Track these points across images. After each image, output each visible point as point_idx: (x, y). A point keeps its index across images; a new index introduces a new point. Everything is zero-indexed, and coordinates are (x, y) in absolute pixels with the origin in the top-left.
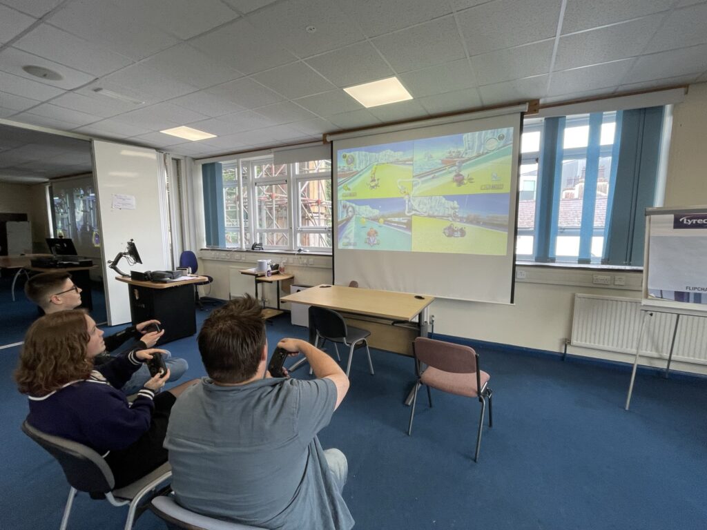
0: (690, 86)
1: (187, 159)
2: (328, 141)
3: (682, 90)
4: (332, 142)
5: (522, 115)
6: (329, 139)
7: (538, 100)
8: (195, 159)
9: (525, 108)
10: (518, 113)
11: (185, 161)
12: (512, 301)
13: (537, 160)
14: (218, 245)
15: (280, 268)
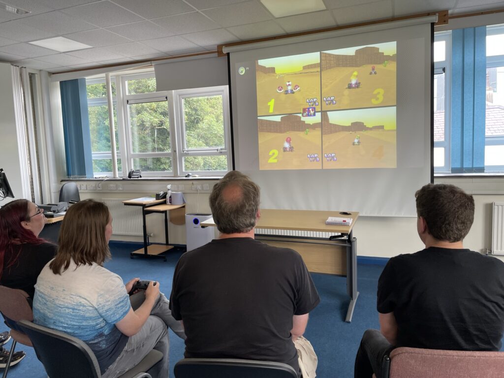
1: (42, 73)
2: (224, 52)
4: (228, 54)
5: (433, 25)
7: (447, 11)
8: (51, 74)
9: (435, 19)
10: (429, 23)
11: (40, 75)
13: (444, 70)
14: (85, 175)
15: (168, 196)
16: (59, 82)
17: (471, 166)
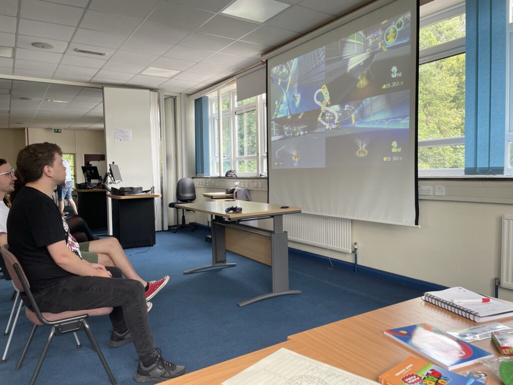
1: (182, 95)
4: (267, 61)
6: (265, 58)
8: (189, 95)
11: (181, 97)
12: (417, 223)
14: (203, 173)
15: (235, 192)
16: (194, 101)
17: (487, 166)
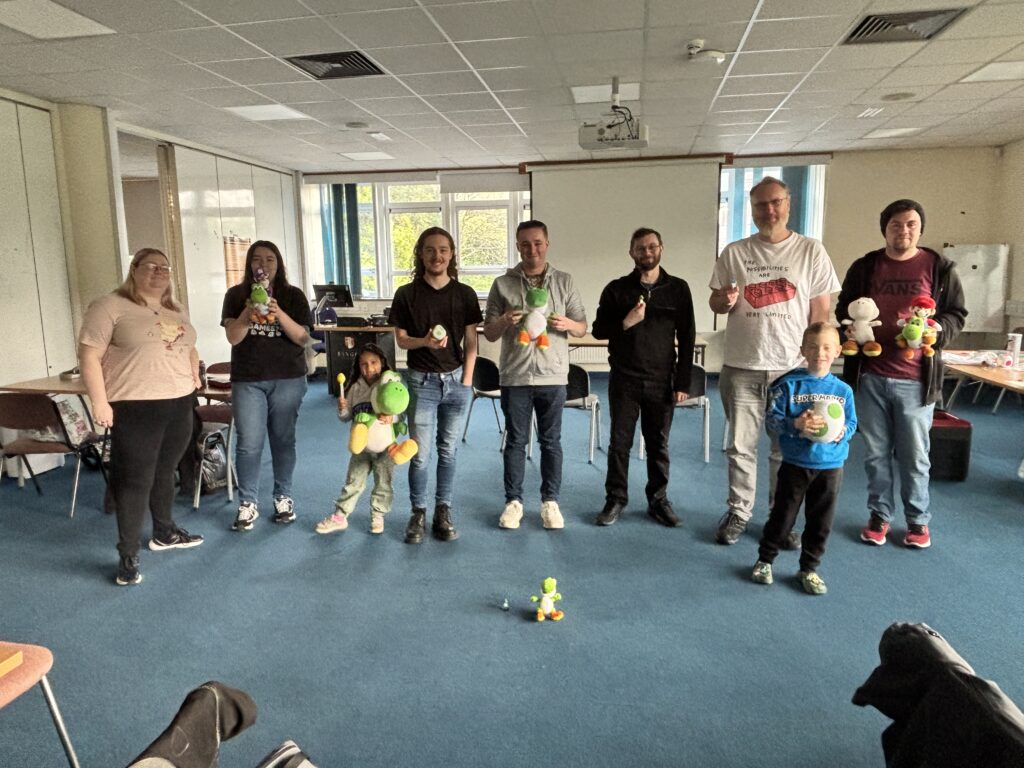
0: (834, 154)
2: (527, 171)
3: (829, 156)
4: (530, 173)
5: (721, 165)
6: (528, 169)
7: (733, 153)
8: (304, 175)
9: (723, 160)
10: (718, 163)
11: (296, 176)
12: (715, 329)
13: (727, 199)
